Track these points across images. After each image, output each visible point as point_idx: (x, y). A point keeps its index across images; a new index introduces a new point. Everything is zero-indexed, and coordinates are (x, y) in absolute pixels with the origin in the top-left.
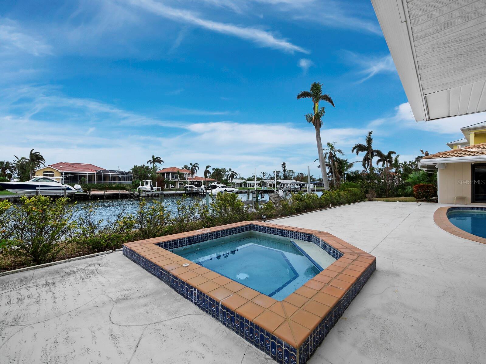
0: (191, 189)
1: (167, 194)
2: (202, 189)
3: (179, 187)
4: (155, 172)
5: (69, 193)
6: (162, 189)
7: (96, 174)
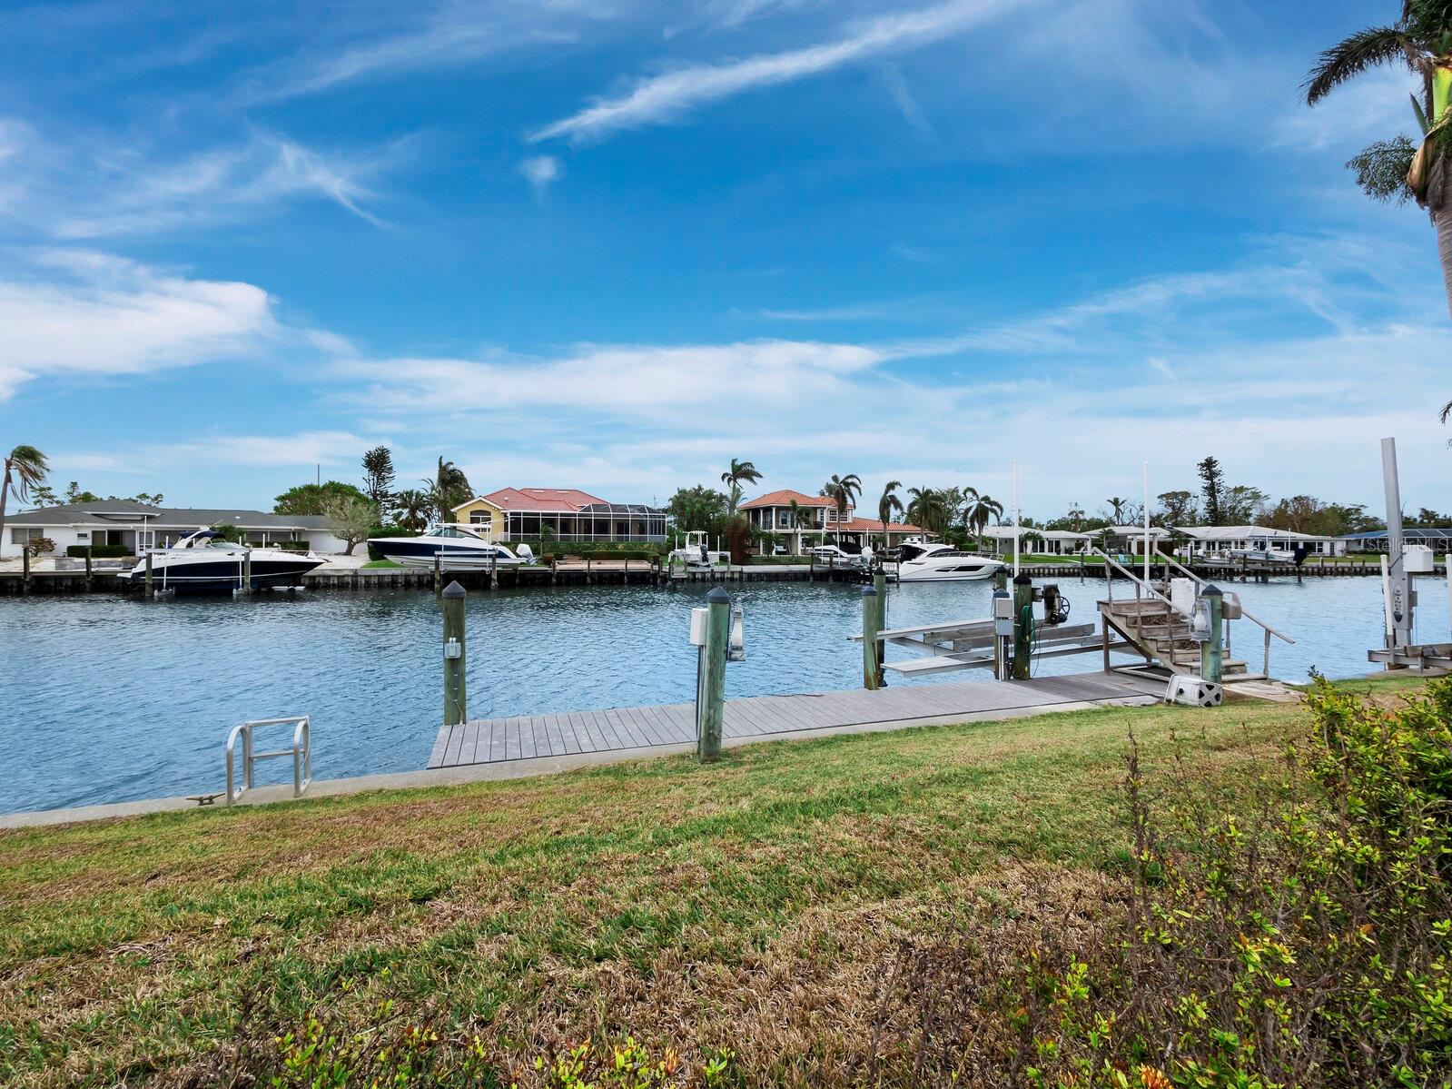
0: (828, 559)
1: (759, 574)
2: (863, 560)
3: (799, 552)
4: (732, 506)
5: (503, 566)
6: (743, 559)
7: (580, 515)
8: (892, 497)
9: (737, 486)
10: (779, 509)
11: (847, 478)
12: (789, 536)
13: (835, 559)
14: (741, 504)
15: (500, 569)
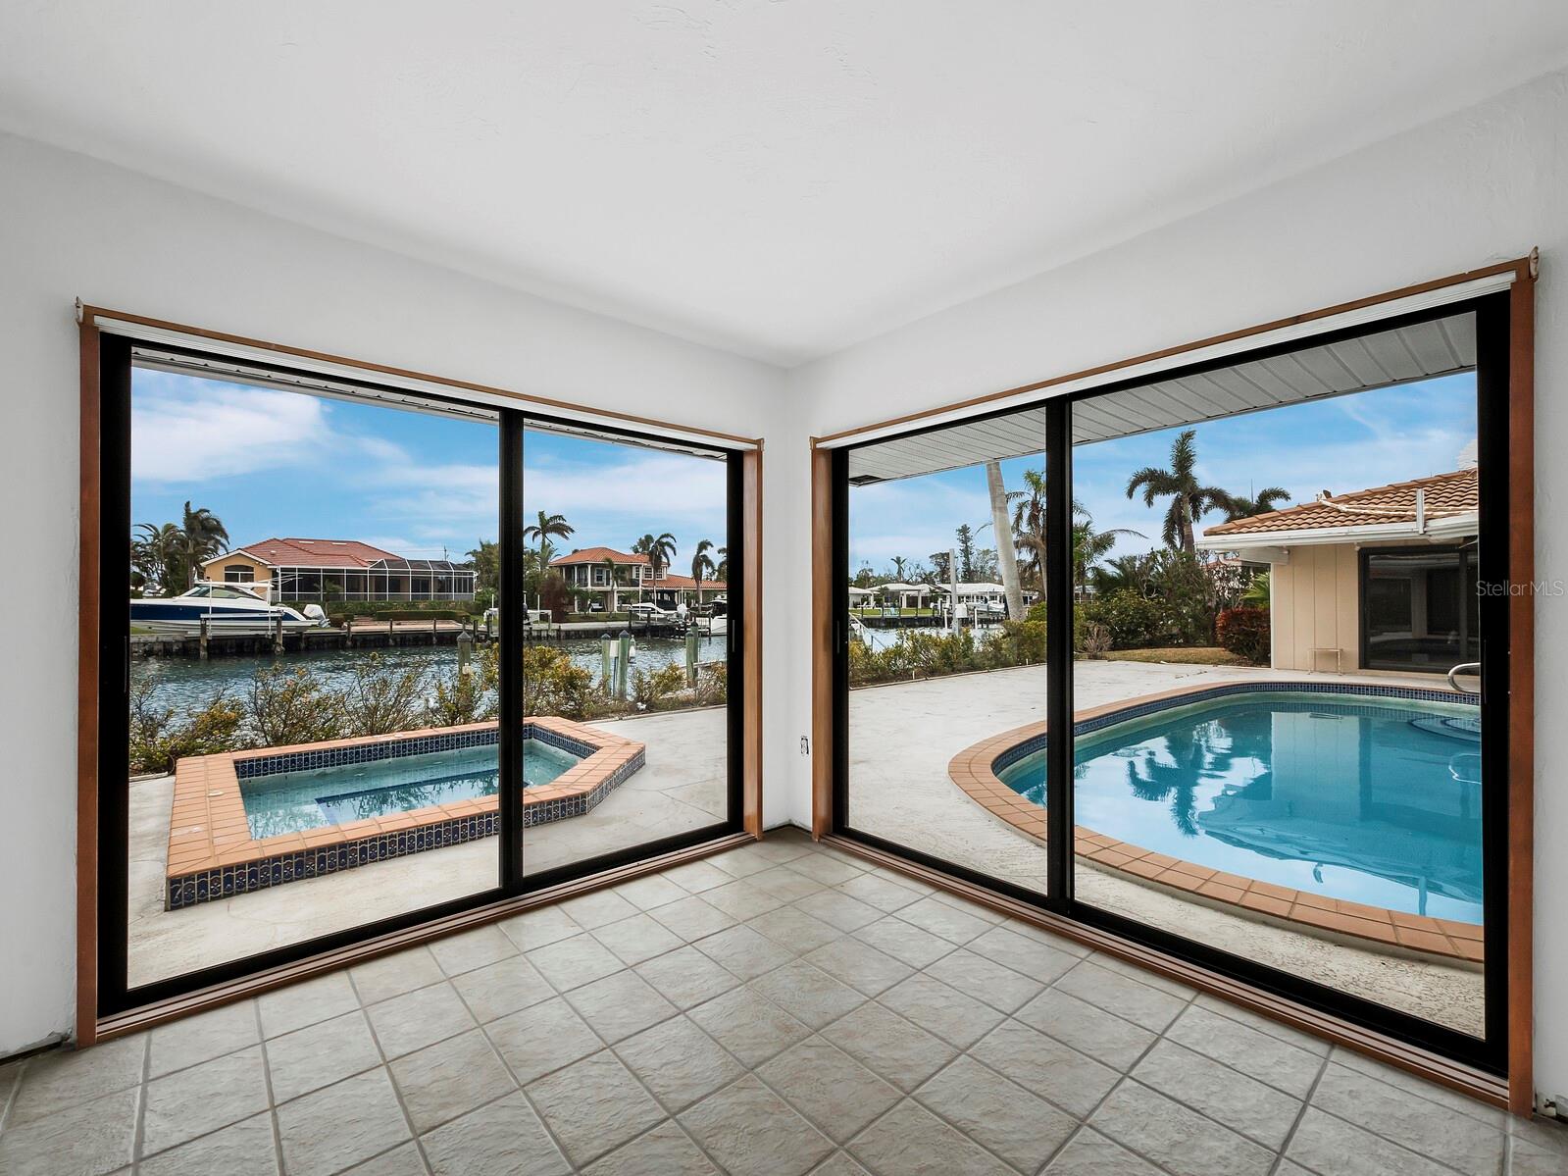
0: (646, 615)
1: (576, 632)
2: (678, 616)
3: (616, 609)
4: (544, 562)
5: (288, 629)
6: (560, 617)
7: (371, 572)
8: (704, 556)
9: (547, 542)
10: (594, 566)
11: (663, 537)
12: (605, 593)
13: (652, 616)
14: (553, 560)
15: (285, 632)
